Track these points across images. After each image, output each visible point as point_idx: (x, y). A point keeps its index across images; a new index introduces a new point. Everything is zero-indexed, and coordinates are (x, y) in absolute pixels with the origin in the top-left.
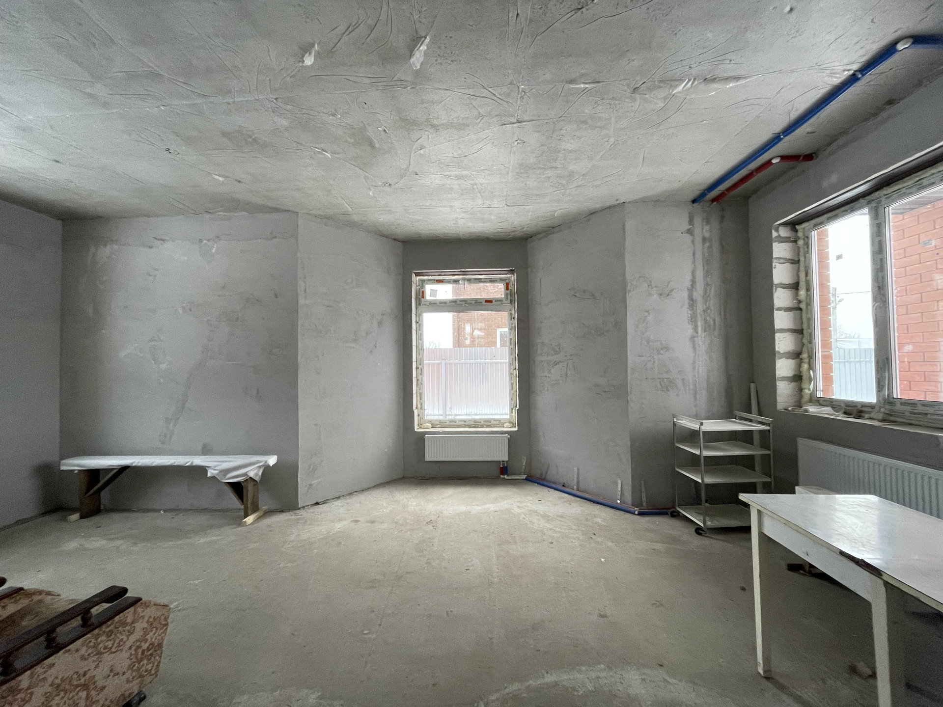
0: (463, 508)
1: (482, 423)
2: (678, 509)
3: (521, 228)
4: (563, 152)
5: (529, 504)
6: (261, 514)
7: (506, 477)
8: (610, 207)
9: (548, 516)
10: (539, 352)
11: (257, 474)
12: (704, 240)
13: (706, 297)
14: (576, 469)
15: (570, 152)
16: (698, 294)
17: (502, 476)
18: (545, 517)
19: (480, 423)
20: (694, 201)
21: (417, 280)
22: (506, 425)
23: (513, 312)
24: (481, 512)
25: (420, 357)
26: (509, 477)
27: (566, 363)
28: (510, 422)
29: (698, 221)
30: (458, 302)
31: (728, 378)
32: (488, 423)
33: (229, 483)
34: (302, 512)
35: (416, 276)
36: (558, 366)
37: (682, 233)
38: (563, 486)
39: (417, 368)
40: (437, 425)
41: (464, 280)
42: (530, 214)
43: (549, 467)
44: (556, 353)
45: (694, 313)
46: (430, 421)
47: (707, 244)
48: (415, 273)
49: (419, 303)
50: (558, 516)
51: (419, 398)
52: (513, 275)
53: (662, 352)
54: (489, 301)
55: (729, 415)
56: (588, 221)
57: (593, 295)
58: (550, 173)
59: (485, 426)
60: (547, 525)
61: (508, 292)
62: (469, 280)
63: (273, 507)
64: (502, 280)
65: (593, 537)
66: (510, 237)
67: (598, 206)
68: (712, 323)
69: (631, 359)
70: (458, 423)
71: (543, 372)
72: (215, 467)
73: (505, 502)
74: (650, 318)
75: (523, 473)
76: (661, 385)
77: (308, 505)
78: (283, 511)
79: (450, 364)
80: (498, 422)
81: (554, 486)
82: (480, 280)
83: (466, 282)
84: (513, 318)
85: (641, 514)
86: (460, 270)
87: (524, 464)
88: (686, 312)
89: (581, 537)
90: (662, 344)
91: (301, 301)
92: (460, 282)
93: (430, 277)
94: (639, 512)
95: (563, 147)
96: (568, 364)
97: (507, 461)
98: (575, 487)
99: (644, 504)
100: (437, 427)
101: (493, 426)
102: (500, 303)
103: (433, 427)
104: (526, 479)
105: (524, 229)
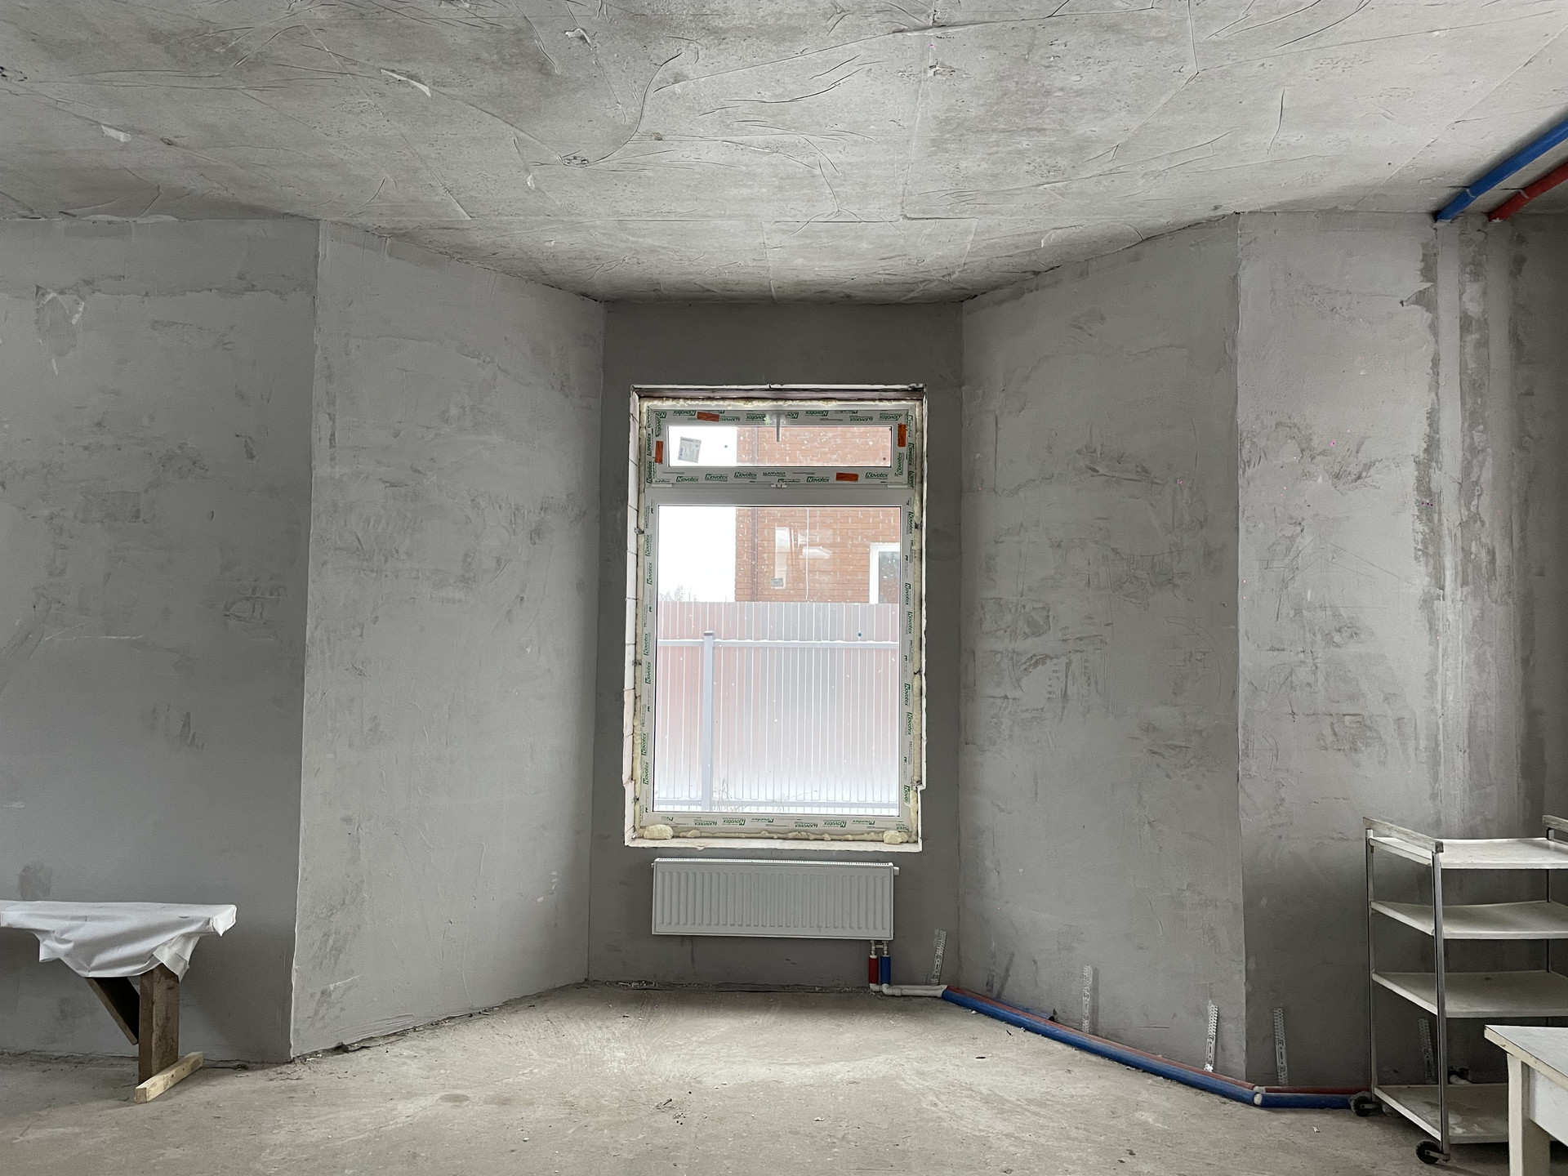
0: (759, 1071)
1: (821, 827)
2: (1378, 1092)
3: (945, 272)
4: (1060, 94)
5: (950, 1067)
6: (184, 1074)
7: (885, 988)
8: (1194, 225)
9: (1003, 1100)
10: (987, 625)
11: (178, 957)
12: (1466, 323)
13: (1468, 488)
14: (1088, 971)
15: (1080, 93)
16: (1446, 479)
17: (873, 986)
18: (993, 1102)
19: (814, 828)
20: (1436, 215)
21: (644, 410)
22: (887, 836)
23: (916, 509)
24: (812, 1082)
25: (646, 630)
26: (896, 991)
27: (1064, 660)
28: (901, 828)
29: (1449, 271)
30: (760, 478)
31: (1531, 716)
32: (837, 828)
33: (98, 980)
34: (299, 1070)
35: (640, 397)
36: (1040, 667)
37: (1402, 302)
38: (1052, 1019)
39: (636, 663)
40: (690, 829)
41: (778, 413)
42: (971, 238)
43: (1011, 962)
44: (1036, 631)
45: (1432, 530)
46: (668, 819)
47: (1473, 337)
48: (639, 391)
49: (646, 476)
50: (1030, 1101)
51: (638, 750)
52: (918, 403)
53: (1337, 638)
54: (846, 476)
55: (1531, 827)
56: (1136, 258)
57: (1145, 470)
58: (1024, 143)
59: (827, 836)
60: (1000, 1126)
61: (904, 450)
62: (793, 416)
63: (217, 1055)
64: (885, 416)
65: (1127, 1159)
66: (912, 295)
67: (1163, 221)
68: (1483, 555)
69: (1250, 656)
70: (748, 825)
71: (999, 684)
72: (64, 932)
73: (881, 1058)
74: (1306, 542)
75: (936, 981)
76: (1335, 734)
77: (317, 1053)
78: (244, 1068)
79: (729, 650)
80: (864, 827)
81: (1024, 1018)
82: (823, 417)
83: (783, 421)
84: (916, 527)
85: (1267, 1104)
86: (767, 387)
87: (940, 952)
88: (1409, 525)
89: (1092, 1160)
90: (1336, 615)
92: (767, 419)
93: (681, 402)
94: (1264, 1097)
95: (1057, 83)
96: (1068, 665)
97: (888, 943)
98: (1086, 1023)
99: (1283, 1077)
100: (689, 835)
101: (850, 837)
102: (878, 481)
103: (676, 834)
104: (945, 997)
105: (954, 277)
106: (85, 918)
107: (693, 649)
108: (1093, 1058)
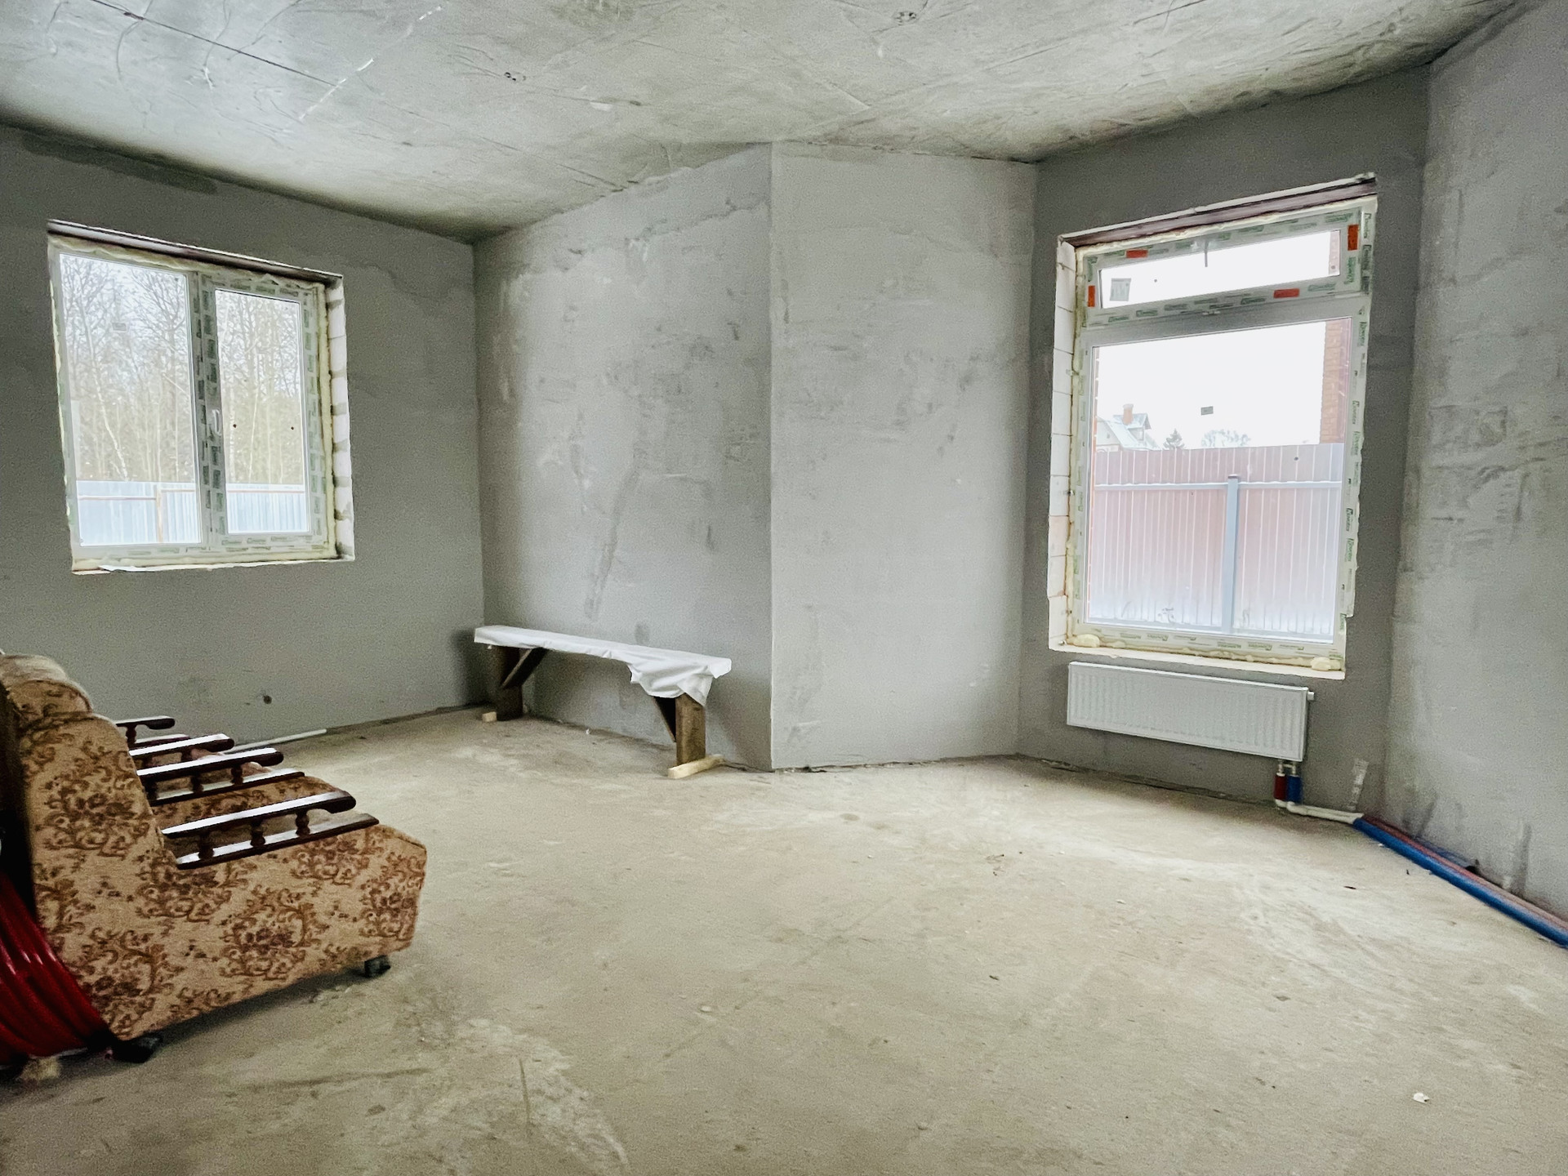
1: (1245, 648)
5: (1304, 889)
6: (706, 767)
7: (1290, 806)
10: (1436, 438)
11: (696, 690)
14: (1521, 828)
17: (1279, 803)
19: (1237, 649)
21: (1080, 259)
22: (1315, 661)
25: (1080, 463)
26: (1302, 810)
27: (1517, 474)
28: (1331, 656)
30: (1193, 307)
32: (1262, 651)
33: (655, 697)
34: (772, 778)
35: (1066, 249)
36: (1492, 481)
38: (1471, 870)
39: (1070, 493)
40: (1116, 641)
41: (1205, 240)
43: (1434, 804)
44: (1490, 440)
46: (1097, 631)
49: (1078, 319)
50: (1373, 941)
51: (1071, 569)
52: (1368, 199)
54: (1285, 292)
59: (1249, 658)
60: (1314, 955)
61: (1355, 254)
62: (1222, 238)
63: (733, 758)
64: (1332, 219)
65: (1451, 1029)
71: (1444, 504)
73: (1234, 865)
75: (1353, 808)
77: (791, 769)
78: (744, 770)
79: (1253, 491)
80: (1291, 652)
81: (1436, 862)
83: (1211, 246)
87: (1359, 781)
89: (1402, 1018)
91: (778, 343)
92: (1194, 246)
93: (1113, 244)
97: (1299, 765)
98: (1509, 883)
100: (1114, 645)
101: (1275, 660)
102: (1324, 293)
103: (1102, 644)
104: (1357, 826)
106: (649, 658)
107: (1218, 491)
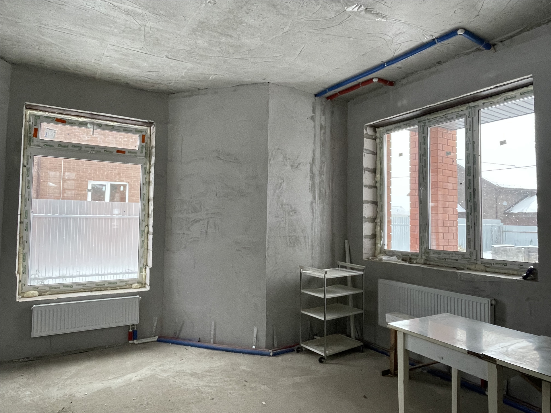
0: (98, 385)
1: (106, 285)
2: (302, 345)
3: (170, 82)
4: (245, 25)
5: (173, 366)
7: (136, 342)
8: (255, 84)
9: (196, 374)
10: (177, 209)
12: (321, 127)
13: (321, 173)
14: (213, 324)
15: (251, 26)
16: (316, 170)
17: (130, 342)
18: (194, 375)
19: (103, 286)
20: (316, 95)
21: (28, 114)
22: (134, 285)
23: (148, 166)
24: (123, 384)
25: (26, 208)
26: (139, 342)
27: (206, 221)
28: (139, 282)
29: (318, 112)
30: (83, 148)
31: (333, 234)
32: (113, 285)
35: (26, 108)
36: (197, 223)
37: (308, 118)
38: (199, 341)
39: (21, 223)
40: (47, 292)
41: (93, 124)
42: (185, 71)
43: (183, 324)
44: (195, 210)
45: (313, 184)
46: (36, 288)
47: (323, 131)
48: (25, 105)
49: (29, 142)
50: (206, 372)
51: (21, 260)
52: (149, 128)
53: (291, 214)
54: (121, 152)
55: (333, 265)
56: (235, 91)
57: (237, 159)
58: (223, 39)
59: (109, 289)
60: (201, 383)
61: (144, 144)
62: (100, 126)
64: (137, 131)
65: (246, 383)
66: (153, 88)
67: (248, 80)
68: (324, 192)
69: (270, 220)
70: (75, 287)
71: (181, 229)
73: (146, 368)
74: (284, 185)
75: (154, 335)
76: (290, 242)
80: (124, 284)
81: (191, 343)
82: (113, 128)
83: (95, 127)
84: (147, 173)
85: (275, 355)
86: (90, 112)
87: (155, 325)
88: (308, 182)
89: (236, 387)
90: (291, 207)
92: (89, 125)
93: (47, 113)
94: (273, 353)
95: (246, 21)
96: (208, 222)
97: (137, 325)
98: (212, 341)
99: (276, 345)
100: (46, 294)
101: (119, 288)
102: (133, 155)
103: (40, 294)
104: (158, 341)
105: (171, 84)
108: (217, 352)
